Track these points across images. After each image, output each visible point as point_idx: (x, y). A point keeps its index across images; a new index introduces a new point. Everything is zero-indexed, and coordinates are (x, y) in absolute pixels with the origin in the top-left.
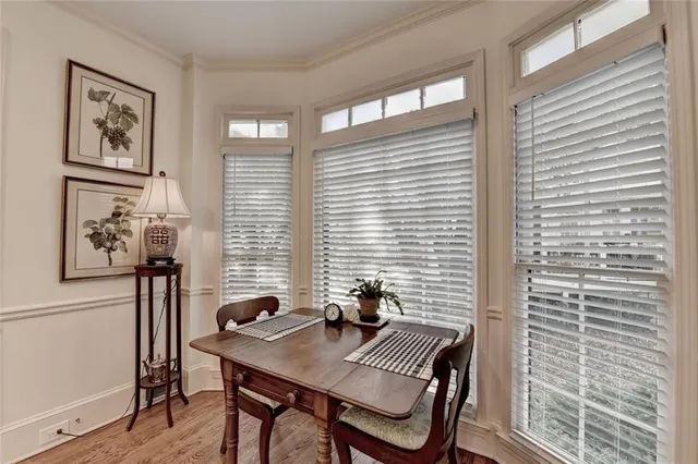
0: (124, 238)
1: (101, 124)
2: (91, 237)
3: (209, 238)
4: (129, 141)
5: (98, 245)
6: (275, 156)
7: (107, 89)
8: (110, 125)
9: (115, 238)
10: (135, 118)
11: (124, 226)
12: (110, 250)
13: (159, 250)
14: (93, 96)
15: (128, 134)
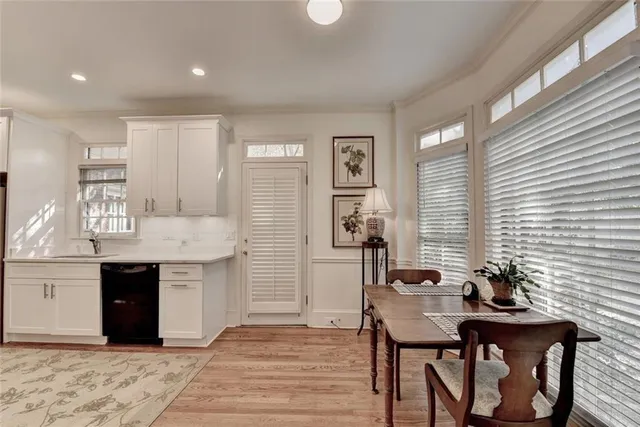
0: (360, 226)
1: (347, 164)
2: (344, 225)
3: (409, 225)
4: (361, 169)
5: (348, 229)
6: (453, 155)
7: (349, 144)
8: (352, 164)
9: (355, 226)
10: (363, 155)
11: (360, 219)
12: (353, 232)
13: (373, 232)
14: (344, 151)
15: (361, 166)
